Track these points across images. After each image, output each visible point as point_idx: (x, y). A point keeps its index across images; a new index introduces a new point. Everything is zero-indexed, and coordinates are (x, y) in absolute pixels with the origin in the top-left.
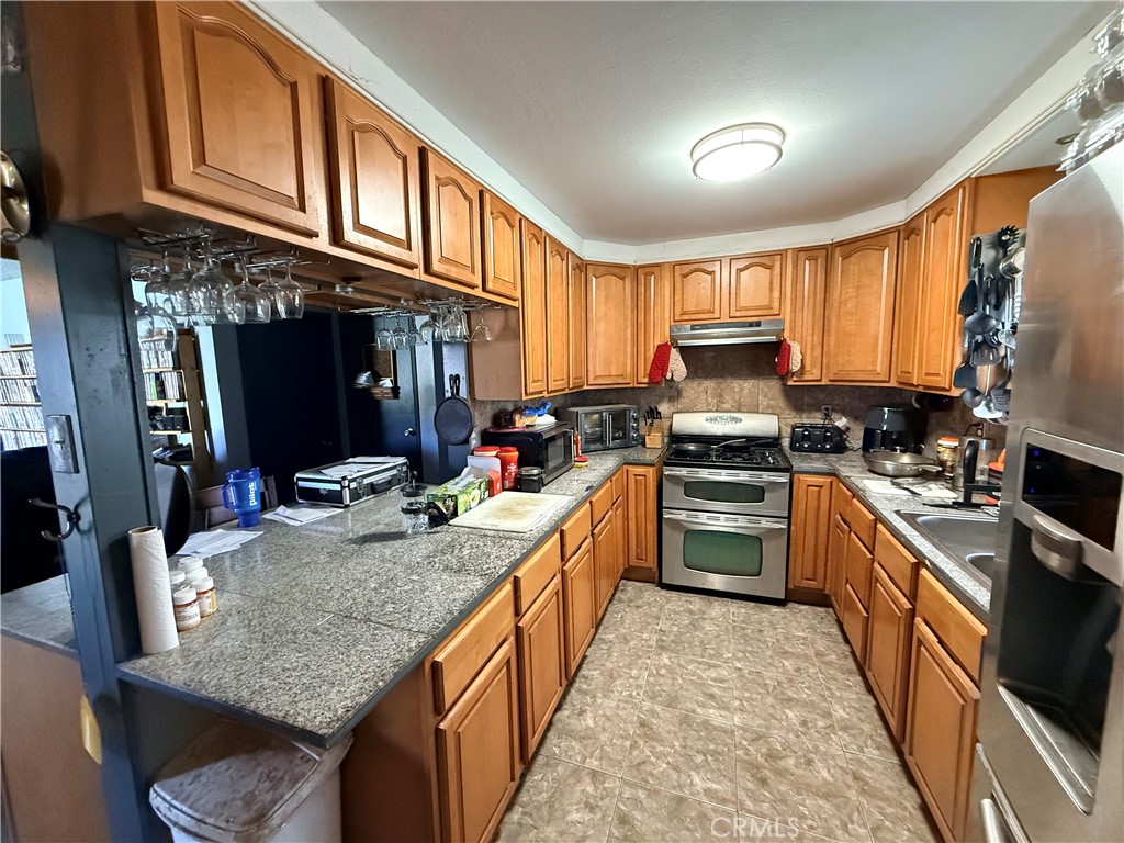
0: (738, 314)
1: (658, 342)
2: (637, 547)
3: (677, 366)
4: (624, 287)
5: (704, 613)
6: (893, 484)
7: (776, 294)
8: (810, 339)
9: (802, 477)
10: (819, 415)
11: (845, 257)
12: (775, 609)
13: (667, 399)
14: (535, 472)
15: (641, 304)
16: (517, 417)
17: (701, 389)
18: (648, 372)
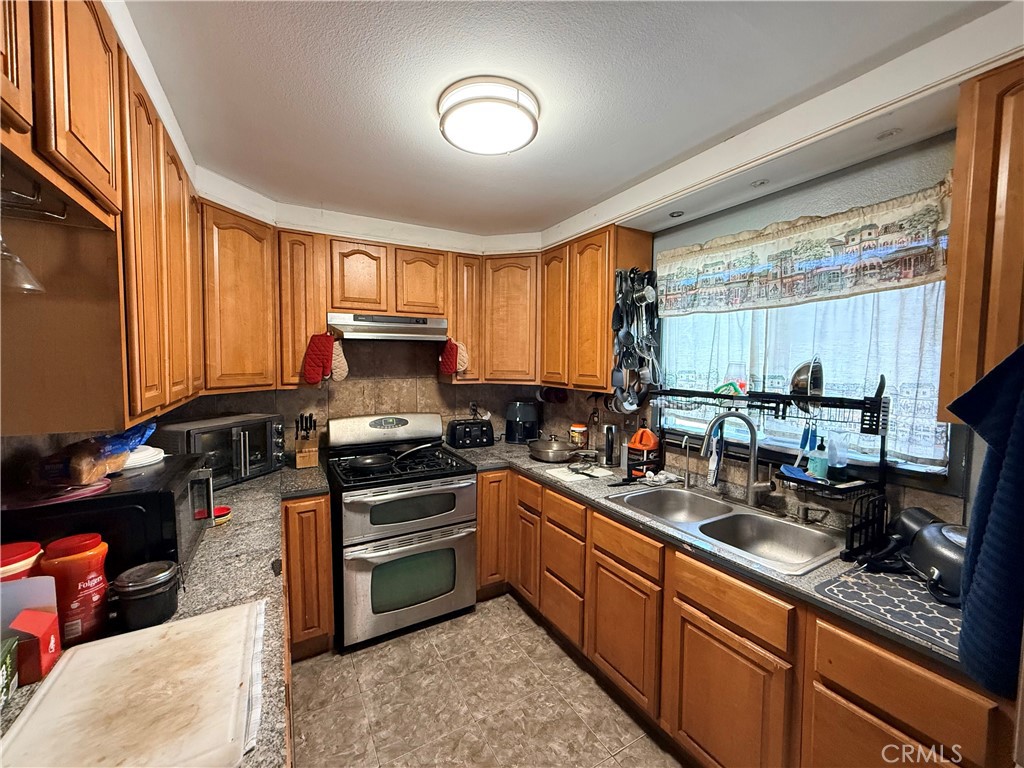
0: (406, 309)
1: (311, 334)
2: (305, 614)
3: (339, 362)
4: (262, 251)
6: (573, 470)
7: (440, 294)
8: (469, 340)
9: (484, 474)
10: (468, 411)
11: (496, 270)
15: (286, 280)
16: (85, 465)
17: (356, 390)
18: (299, 369)
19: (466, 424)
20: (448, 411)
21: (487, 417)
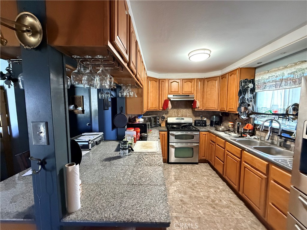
0: (184, 93)
1: (165, 99)
3: (170, 105)
4: (156, 84)
6: (225, 133)
7: (193, 89)
8: (200, 100)
9: (202, 132)
10: (200, 118)
11: (208, 82)
12: (196, 165)
13: (165, 114)
14: (146, 135)
15: (160, 89)
16: (137, 119)
17: (173, 111)
18: (162, 107)
19: (199, 120)
20: (194, 117)
21: (205, 119)
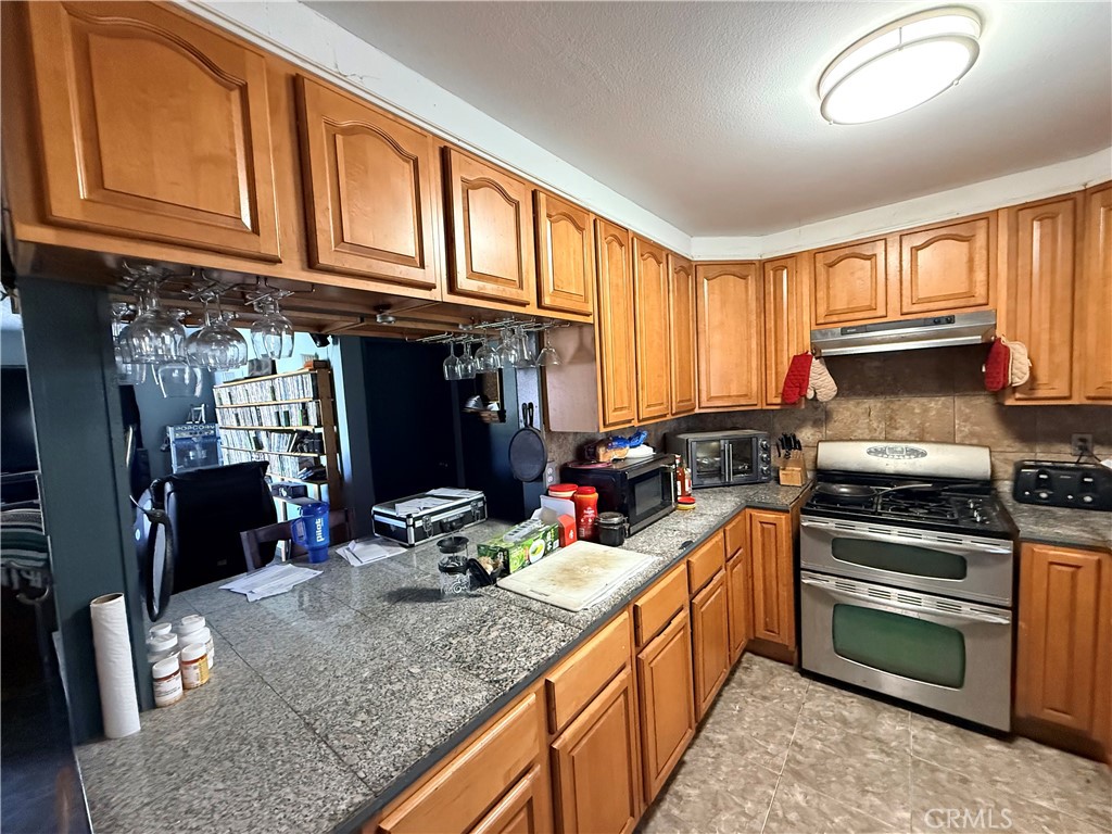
0: (916, 308)
1: (793, 352)
2: (765, 613)
3: (821, 382)
4: (747, 288)
5: (865, 727)
8: (1044, 337)
13: (811, 423)
14: (616, 520)
15: (771, 306)
16: (601, 451)
17: (860, 410)
18: (781, 391)
20: (1019, 445)
